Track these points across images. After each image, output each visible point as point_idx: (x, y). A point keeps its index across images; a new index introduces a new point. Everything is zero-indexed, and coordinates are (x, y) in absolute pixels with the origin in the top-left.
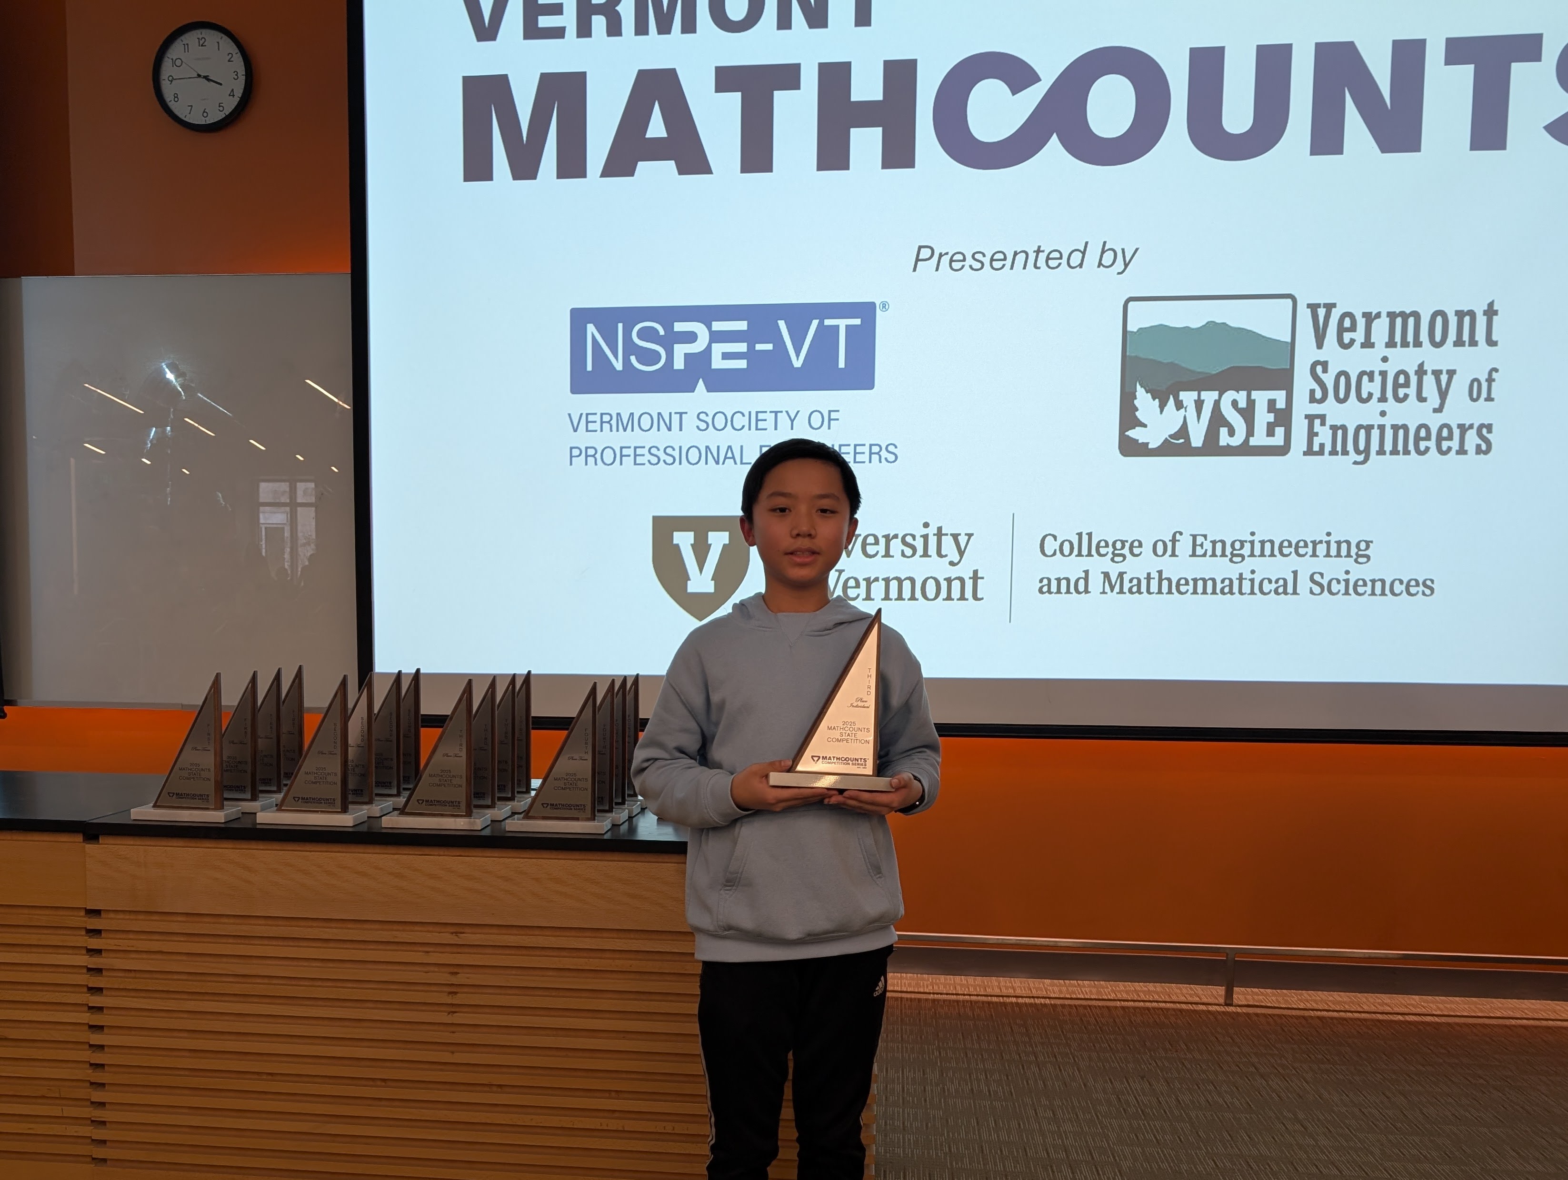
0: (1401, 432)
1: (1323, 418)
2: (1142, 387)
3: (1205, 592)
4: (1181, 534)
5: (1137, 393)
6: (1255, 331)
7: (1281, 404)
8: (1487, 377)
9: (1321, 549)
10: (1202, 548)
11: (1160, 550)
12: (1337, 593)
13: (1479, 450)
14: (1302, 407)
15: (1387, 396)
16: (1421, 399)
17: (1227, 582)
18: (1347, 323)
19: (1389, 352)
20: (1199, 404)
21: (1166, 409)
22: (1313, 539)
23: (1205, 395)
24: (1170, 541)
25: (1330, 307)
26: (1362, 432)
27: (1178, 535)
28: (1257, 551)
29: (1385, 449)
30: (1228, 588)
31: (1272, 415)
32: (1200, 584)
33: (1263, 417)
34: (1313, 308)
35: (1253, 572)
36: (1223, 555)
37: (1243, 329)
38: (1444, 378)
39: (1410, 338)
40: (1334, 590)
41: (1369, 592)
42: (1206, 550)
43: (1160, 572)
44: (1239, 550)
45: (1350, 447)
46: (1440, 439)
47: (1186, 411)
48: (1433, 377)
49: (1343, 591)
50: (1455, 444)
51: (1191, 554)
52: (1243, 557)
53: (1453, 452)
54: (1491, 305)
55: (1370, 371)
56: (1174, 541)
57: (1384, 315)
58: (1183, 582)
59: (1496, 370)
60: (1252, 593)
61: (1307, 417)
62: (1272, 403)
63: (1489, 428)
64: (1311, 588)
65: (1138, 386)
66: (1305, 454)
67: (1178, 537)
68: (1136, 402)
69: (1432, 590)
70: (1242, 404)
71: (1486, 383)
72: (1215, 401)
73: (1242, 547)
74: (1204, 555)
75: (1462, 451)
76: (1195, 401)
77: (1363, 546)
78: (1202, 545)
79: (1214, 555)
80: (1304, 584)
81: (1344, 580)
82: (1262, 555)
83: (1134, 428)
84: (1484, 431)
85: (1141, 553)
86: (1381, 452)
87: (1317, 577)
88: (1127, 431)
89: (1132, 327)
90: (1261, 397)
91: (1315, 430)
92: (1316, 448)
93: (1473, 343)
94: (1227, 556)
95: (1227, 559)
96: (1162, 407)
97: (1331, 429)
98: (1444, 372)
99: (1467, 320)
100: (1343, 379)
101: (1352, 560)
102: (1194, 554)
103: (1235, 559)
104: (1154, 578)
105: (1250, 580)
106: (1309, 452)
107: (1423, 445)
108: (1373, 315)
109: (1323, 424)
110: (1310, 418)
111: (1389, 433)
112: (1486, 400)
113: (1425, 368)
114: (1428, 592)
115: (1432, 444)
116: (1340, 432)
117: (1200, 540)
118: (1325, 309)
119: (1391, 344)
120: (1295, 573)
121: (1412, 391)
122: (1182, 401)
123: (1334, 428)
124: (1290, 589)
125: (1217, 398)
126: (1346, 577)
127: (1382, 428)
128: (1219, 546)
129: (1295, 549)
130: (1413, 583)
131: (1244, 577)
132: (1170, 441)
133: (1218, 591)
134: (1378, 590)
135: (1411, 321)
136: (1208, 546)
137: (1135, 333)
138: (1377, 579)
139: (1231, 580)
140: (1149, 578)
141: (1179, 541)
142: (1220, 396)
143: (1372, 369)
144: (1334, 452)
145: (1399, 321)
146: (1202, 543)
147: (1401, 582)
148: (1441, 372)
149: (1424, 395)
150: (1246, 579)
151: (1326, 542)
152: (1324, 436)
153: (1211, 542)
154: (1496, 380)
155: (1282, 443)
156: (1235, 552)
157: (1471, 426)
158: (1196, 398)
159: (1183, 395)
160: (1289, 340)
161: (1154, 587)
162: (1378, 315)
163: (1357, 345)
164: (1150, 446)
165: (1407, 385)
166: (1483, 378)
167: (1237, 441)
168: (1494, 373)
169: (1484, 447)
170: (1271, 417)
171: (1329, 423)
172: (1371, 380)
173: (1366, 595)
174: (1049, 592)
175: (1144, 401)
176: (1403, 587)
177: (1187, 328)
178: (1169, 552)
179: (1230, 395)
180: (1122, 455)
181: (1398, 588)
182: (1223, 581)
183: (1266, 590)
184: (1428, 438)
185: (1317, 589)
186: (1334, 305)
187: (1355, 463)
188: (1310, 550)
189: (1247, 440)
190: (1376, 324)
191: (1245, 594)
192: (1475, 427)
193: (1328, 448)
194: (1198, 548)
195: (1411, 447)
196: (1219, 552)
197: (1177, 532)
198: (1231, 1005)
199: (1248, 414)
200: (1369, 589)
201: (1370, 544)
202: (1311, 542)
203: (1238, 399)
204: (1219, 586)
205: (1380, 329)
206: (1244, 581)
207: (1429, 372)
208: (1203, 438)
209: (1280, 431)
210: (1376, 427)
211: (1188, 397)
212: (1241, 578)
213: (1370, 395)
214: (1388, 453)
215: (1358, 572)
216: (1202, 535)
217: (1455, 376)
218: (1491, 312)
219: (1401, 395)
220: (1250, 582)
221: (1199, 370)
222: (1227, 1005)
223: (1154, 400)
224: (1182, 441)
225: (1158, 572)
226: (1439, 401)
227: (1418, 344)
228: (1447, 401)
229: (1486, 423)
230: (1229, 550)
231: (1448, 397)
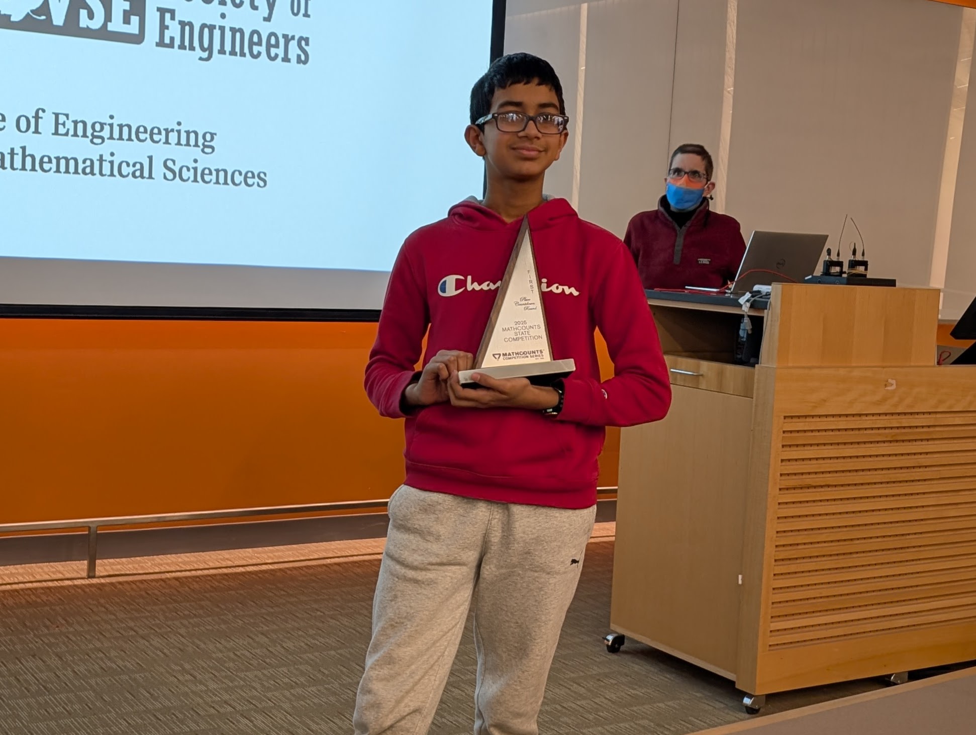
1: (172, 12)
3: (67, 171)
4: (44, 111)
9: (173, 137)
10: (64, 127)
11: (23, 126)
12: (187, 180)
13: (299, 60)
16: (254, 7)
17: (88, 163)
22: (165, 127)
24: (33, 117)
26: (206, 31)
27: (40, 112)
28: (116, 135)
29: (225, 49)
30: (90, 169)
31: (128, 3)
32: (63, 162)
33: (120, 5)
35: (112, 154)
36: (85, 135)
40: (185, 177)
41: (214, 180)
42: (68, 130)
43: (24, 149)
44: (99, 132)
45: (196, 43)
46: (269, 46)
49: (192, 178)
50: (280, 51)
51: (53, 132)
52: (103, 139)
53: (279, 59)
56: (37, 117)
58: (46, 159)
60: (112, 175)
61: (159, 9)
63: (307, 40)
64: (165, 174)
66: (158, 45)
67: (41, 114)
69: (265, 182)
71: (304, 1)
73: (102, 129)
74: (67, 134)
75: (286, 59)
77: (208, 137)
78: (64, 124)
79: (75, 134)
80: (159, 170)
81: (193, 168)
82: (121, 138)
84: (303, 43)
85: (4, 127)
86: (222, 51)
87: (170, 164)
91: (166, 24)
92: (167, 41)
94: (88, 137)
95: (88, 140)
97: (179, 24)
101: (199, 149)
102: (56, 133)
103: (95, 140)
104: (17, 154)
105: (110, 162)
106: (161, 44)
107: (256, 49)
109: (173, 18)
110: (162, 11)
111: (228, 35)
112: (304, 16)
114: (262, 184)
115: (263, 49)
116: (187, 28)
117: (62, 119)
120: (150, 158)
123: (183, 24)
124: (146, 174)
126: (194, 165)
127: (222, 29)
128: (80, 126)
129: (150, 135)
130: (250, 175)
131: (104, 158)
132: (31, 16)
133: (80, 171)
134: (221, 179)
136: (70, 125)
138: (220, 169)
139: (92, 162)
140: (12, 153)
141: (41, 118)
144: (182, 47)
146: (64, 122)
147: (240, 173)
149: (256, 4)
150: (106, 161)
151: (177, 131)
152: (174, 30)
153: (73, 121)
155: (136, 32)
156: (95, 134)
157: (293, 38)
161: (18, 163)
164: (13, 19)
167: (96, 24)
169: (303, 58)
170: (127, 6)
171: (178, 18)
173: (211, 183)
176: (242, 178)
178: (32, 128)
181: (238, 179)
182: (84, 162)
183: (124, 173)
184: (259, 43)
185: (170, 175)
187: (201, 59)
188: (163, 137)
189: (105, 25)
191: (105, 175)
192: (296, 38)
193: (177, 42)
194: (61, 127)
195: (246, 50)
196: (80, 132)
197: (39, 109)
200: (214, 177)
201: (214, 136)
202: (164, 129)
204: (81, 166)
206: (104, 163)
208: (64, 18)
209: (135, 20)
210: (217, 27)
212: (101, 160)
214: (228, 53)
215: (206, 161)
216: (64, 114)
219: (237, 1)
220: (109, 164)
224: (43, 17)
225: (21, 147)
226: (268, 11)
228: (274, 12)
229: (304, 36)
230: (89, 131)
231: (275, 8)
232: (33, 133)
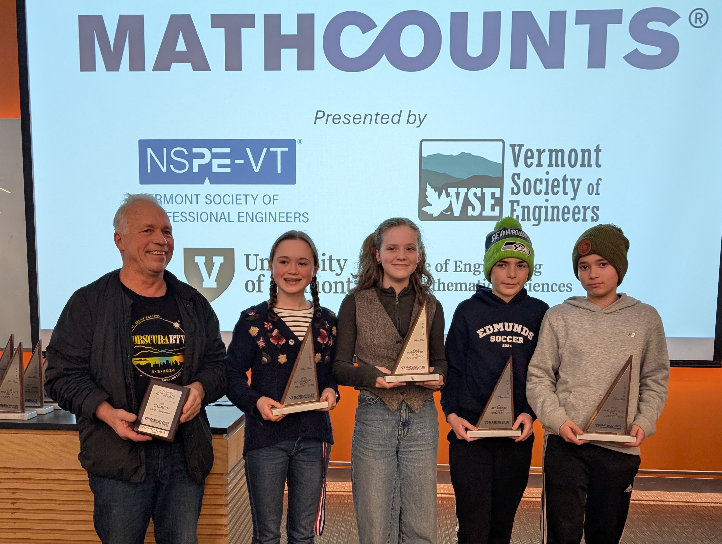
0: (556, 210)
1: (518, 202)
2: (429, 185)
3: (461, 290)
4: (449, 260)
5: (427, 189)
6: (484, 157)
7: (498, 195)
8: (596, 182)
10: (460, 268)
11: (439, 269)
13: (593, 220)
14: (508, 197)
15: (549, 191)
16: (565, 193)
18: (529, 154)
19: (550, 169)
20: (458, 194)
21: (441, 196)
23: (460, 190)
24: (444, 264)
25: (521, 146)
26: (537, 210)
27: (448, 261)
29: (548, 218)
31: (493, 200)
32: (459, 286)
33: (489, 201)
34: (513, 146)
36: (470, 271)
37: (479, 156)
38: (576, 183)
39: (560, 162)
41: (541, 290)
42: (462, 269)
43: (439, 280)
44: (478, 268)
45: (531, 217)
46: (574, 213)
47: (451, 198)
48: (571, 182)
50: (581, 216)
51: (454, 270)
52: (480, 272)
53: (580, 220)
54: (598, 146)
55: (541, 179)
56: (446, 264)
57: (547, 150)
58: (450, 285)
59: (601, 179)
61: (510, 201)
62: (493, 194)
63: (598, 208)
65: (428, 185)
67: (448, 262)
68: (426, 193)
69: (571, 289)
70: (479, 195)
71: (596, 186)
72: (466, 193)
73: (479, 267)
74: (461, 271)
75: (585, 220)
76: (456, 193)
77: (538, 267)
78: (459, 266)
79: (465, 271)
83: (426, 206)
84: (595, 210)
86: (546, 220)
88: (422, 208)
89: (424, 155)
90: (488, 191)
91: (514, 208)
93: (590, 165)
94: (472, 272)
95: (472, 273)
96: (439, 196)
97: (522, 208)
98: (576, 180)
99: (586, 154)
100: (527, 183)
102: (456, 271)
103: (476, 273)
107: (566, 216)
108: (542, 150)
109: (518, 205)
110: (512, 202)
111: (550, 210)
112: (596, 194)
113: (567, 178)
114: (569, 290)
115: (570, 216)
116: (526, 209)
117: (458, 263)
118: (518, 147)
119: (550, 165)
121: (561, 189)
122: (449, 193)
123: (523, 207)
125: (466, 191)
127: (546, 207)
128: (468, 267)
130: (562, 285)
132: (443, 213)
133: (468, 289)
134: (545, 289)
135: (560, 154)
136: (463, 266)
137: (426, 157)
138: (545, 283)
139: (474, 284)
141: (448, 264)
142: (468, 190)
143: (541, 178)
144: (523, 220)
145: (554, 154)
146: (460, 265)
147: (556, 285)
148: (574, 180)
149: (566, 191)
152: (519, 211)
153: (464, 264)
154: (601, 184)
155: (498, 215)
156: (476, 270)
157: (589, 207)
158: (456, 191)
159: (450, 190)
160: (501, 162)
161: (436, 287)
162: (544, 151)
163: (534, 165)
164: (434, 216)
165: (558, 186)
166: (594, 183)
167: (476, 213)
168: (599, 181)
169: (595, 218)
170: (493, 202)
171: (521, 204)
172: (541, 183)
175: (431, 192)
176: (557, 288)
177: (451, 156)
178: (444, 269)
179: (473, 190)
180: (420, 220)
181: (555, 288)
182: (470, 284)
184: (569, 213)
186: (523, 145)
187: (534, 225)
189: (481, 213)
190: (543, 154)
192: (591, 207)
193: (521, 217)
194: (458, 268)
195: (560, 217)
196: (468, 269)
199: (482, 199)
200: (541, 288)
201: (541, 266)
203: (477, 192)
204: (468, 287)
205: (545, 157)
207: (569, 180)
208: (460, 212)
209: (497, 208)
210: (543, 207)
211: (452, 191)
213: (541, 191)
214: (549, 220)
215: (536, 280)
216: (460, 261)
217: (581, 182)
218: (598, 150)
219: (555, 191)
221: (458, 177)
223: (435, 192)
224: (449, 213)
225: (438, 279)
226: (573, 195)
227: (563, 165)
228: (577, 194)
229: (596, 206)
230: (473, 269)
231: (578, 192)
232: (444, 272)
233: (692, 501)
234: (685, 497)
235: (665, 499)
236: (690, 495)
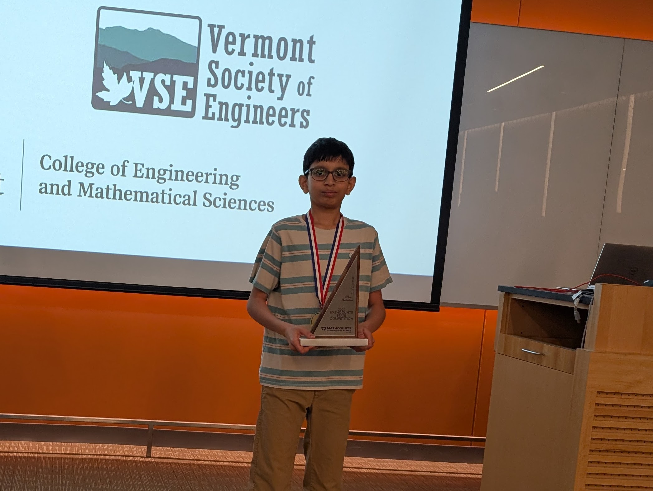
0: (259, 110)
1: (214, 96)
2: (107, 65)
3: (141, 200)
4: (128, 162)
5: (104, 69)
6: (177, 37)
7: (190, 85)
8: (308, 81)
9: (211, 179)
10: (141, 172)
11: (115, 172)
12: (219, 207)
13: (302, 126)
14: (202, 89)
15: (252, 87)
16: (271, 91)
17: (155, 195)
18: (231, 39)
19: (254, 60)
20: (142, 80)
21: (121, 81)
22: (206, 172)
23: (145, 74)
24: (121, 166)
25: (221, 27)
26: (237, 108)
27: (126, 162)
28: (173, 177)
29: (250, 120)
30: (156, 199)
31: (185, 92)
32: (139, 195)
33: (180, 93)
34: (212, 27)
35: (170, 190)
36: (153, 177)
37: (169, 35)
38: (284, 79)
39: (266, 53)
40: (217, 205)
41: (237, 207)
43: (115, 186)
44: (163, 175)
45: (230, 116)
46: (280, 116)
47: (133, 84)
48: (278, 78)
49: (222, 206)
50: (289, 120)
51: (134, 175)
52: (165, 180)
53: (287, 125)
54: (312, 37)
55: (243, 70)
56: (124, 166)
57: (252, 36)
58: (128, 193)
59: (313, 78)
60: (170, 203)
61: (205, 95)
62: (185, 84)
63: (308, 112)
64: (204, 202)
65: (105, 65)
66: (204, 118)
67: (126, 164)
68: (103, 74)
69: (273, 208)
70: (168, 83)
71: (307, 85)
72: (152, 79)
73: (165, 173)
74: (142, 177)
75: (292, 125)
76: (139, 77)
77: (235, 178)
78: (140, 170)
79: (148, 177)
80: (200, 200)
81: (223, 199)
82: (176, 179)
83: (102, 91)
84: (305, 114)
85: (104, 172)
86: (247, 121)
87: (208, 196)
88: (97, 93)
89: (102, 26)
90: (179, 80)
91: (210, 104)
92: (210, 115)
93: (301, 60)
94: (155, 179)
95: (156, 180)
96: (119, 79)
97: (219, 104)
98: (285, 76)
99: (298, 45)
100: (227, 73)
101: (228, 186)
102: (136, 176)
103: (160, 181)
104: (111, 189)
105: (168, 194)
106: (206, 117)
107: (271, 119)
108: (246, 35)
109: (215, 100)
110: (208, 96)
111: (252, 110)
112: (307, 95)
113: (274, 72)
114: (270, 209)
115: (276, 119)
116: (224, 107)
117: (139, 167)
118: (218, 29)
119: (255, 55)
120: (195, 192)
121: (266, 85)
122: (131, 77)
123: (221, 104)
124: (192, 202)
125: (153, 77)
126: (224, 197)
127: (248, 106)
128: (151, 172)
129: (195, 177)
130: (262, 203)
131: (165, 192)
132: (123, 102)
133: (149, 200)
134: (242, 206)
135: (267, 42)
136: (144, 171)
137: (104, 30)
138: (242, 199)
139: (157, 194)
140: (108, 188)
141: (127, 166)
142: (155, 76)
143: (244, 69)
144: (220, 119)
145: (260, 41)
146: (141, 169)
147: (256, 202)
148: (282, 75)
149: (273, 89)
150: (166, 194)
151: (214, 174)
152: (215, 108)
153: (146, 169)
154: (313, 84)
155: (190, 110)
156: (160, 176)
157: (298, 110)
158: (140, 76)
159: (132, 73)
160: (197, 45)
161: (111, 195)
162: (249, 36)
163: (236, 53)
164: (111, 104)
165: (263, 81)
166: (306, 82)
167: (164, 105)
168: (312, 79)
169: (305, 124)
170: (184, 93)
171: (218, 100)
172: (243, 76)
173: (236, 209)
174: (46, 192)
175: (108, 75)
176: (256, 206)
177: (136, 31)
178: (121, 173)
179: (160, 76)
180: (94, 108)
181: (254, 206)
182: (152, 194)
183: (178, 202)
184: (274, 115)
185: (207, 203)
186: (223, 27)
187: (232, 127)
188: (204, 178)
189: (169, 106)
190: (247, 41)
191: (165, 203)
192: (301, 111)
193: (217, 116)
194: (138, 172)
195: (264, 120)
196: (151, 175)
197: (126, 161)
198: (150, 457)
199: (171, 89)
200: (237, 205)
201: (239, 177)
202: (205, 173)
203: (165, 79)
204: (150, 197)
205: (250, 44)
206: (165, 195)
207: (276, 75)
208: (143, 102)
209: (189, 102)
210: (245, 105)
211: (135, 75)
212: (163, 193)
213: (242, 85)
214: (251, 122)
215: (232, 194)
216: (141, 164)
217: (290, 79)
218: (311, 42)
219: (260, 87)
220: (168, 196)
221: (142, 58)
222: (147, 457)
223: (114, 74)
224: (130, 102)
225: (113, 185)
226: (281, 93)
227: (270, 57)
228: (285, 94)
229: (306, 109)
230: (157, 175)
231: (286, 91)
232: (121, 176)
233: (399, 469)
234: (392, 464)
235: (370, 467)
236: (397, 462)
